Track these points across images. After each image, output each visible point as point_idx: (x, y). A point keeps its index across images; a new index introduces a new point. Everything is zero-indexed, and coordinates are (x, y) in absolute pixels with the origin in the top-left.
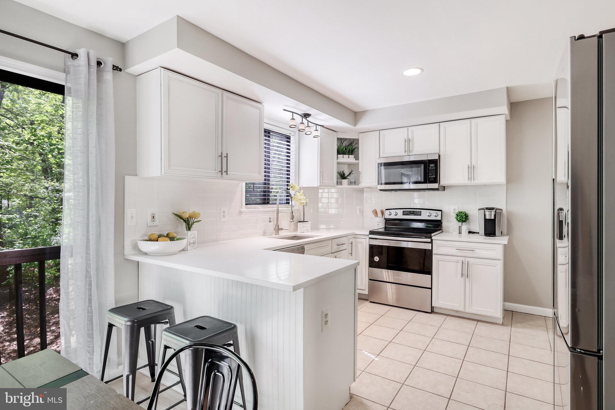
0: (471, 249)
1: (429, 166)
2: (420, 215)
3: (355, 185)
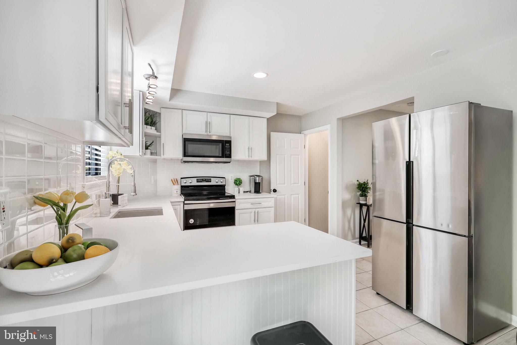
1: (225, 145)
2: (211, 182)
3: (156, 156)
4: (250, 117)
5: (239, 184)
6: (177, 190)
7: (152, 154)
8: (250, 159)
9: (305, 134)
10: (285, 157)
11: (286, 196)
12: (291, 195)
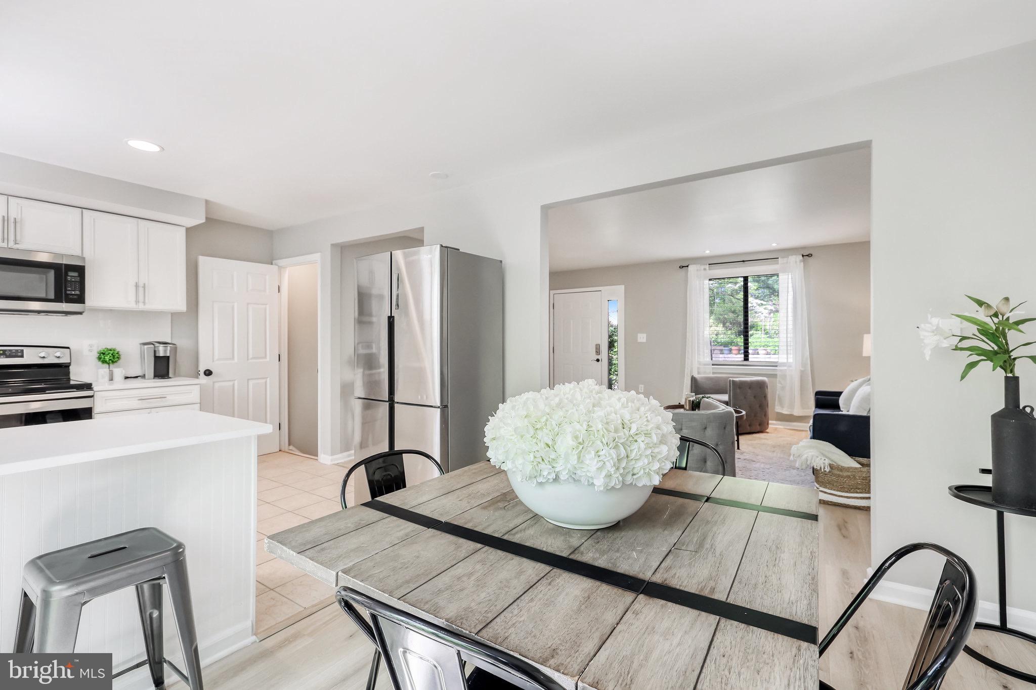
0: (159, 397)
1: (66, 275)
2: (21, 356)
4: (139, 220)
5: (110, 360)
8: (141, 307)
9: (280, 265)
10: (233, 308)
11: (236, 382)
12: (248, 380)
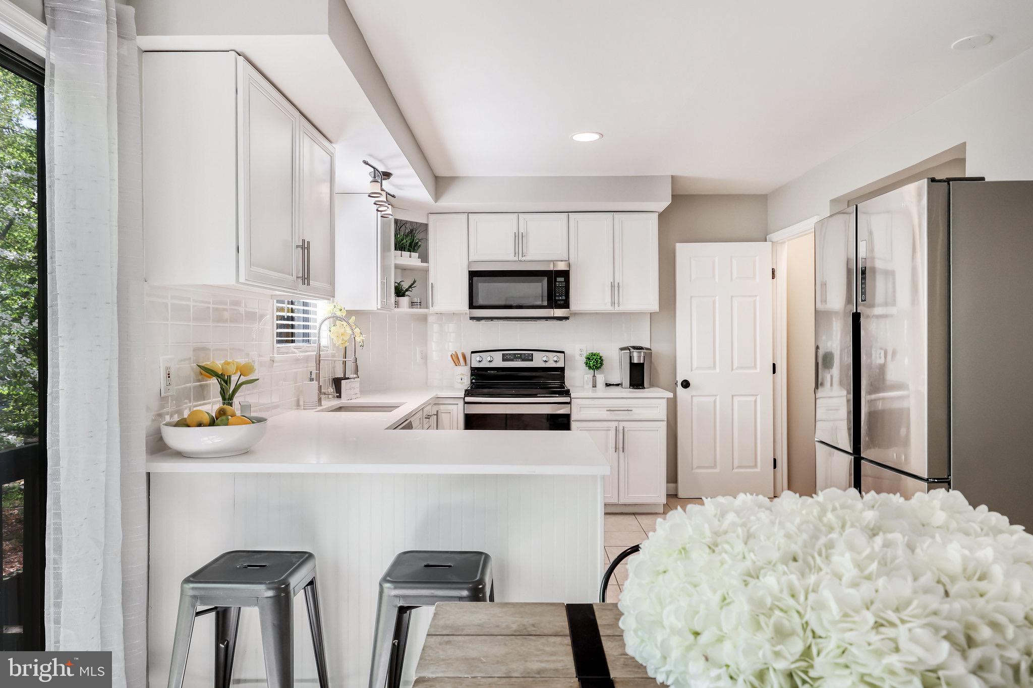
0: (626, 409)
1: (556, 281)
2: (532, 360)
3: (420, 308)
4: (615, 213)
5: (594, 365)
6: (462, 377)
7: (412, 304)
8: (617, 309)
9: (774, 240)
10: (714, 303)
11: (718, 397)
12: (733, 396)
